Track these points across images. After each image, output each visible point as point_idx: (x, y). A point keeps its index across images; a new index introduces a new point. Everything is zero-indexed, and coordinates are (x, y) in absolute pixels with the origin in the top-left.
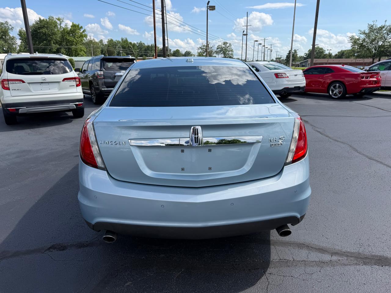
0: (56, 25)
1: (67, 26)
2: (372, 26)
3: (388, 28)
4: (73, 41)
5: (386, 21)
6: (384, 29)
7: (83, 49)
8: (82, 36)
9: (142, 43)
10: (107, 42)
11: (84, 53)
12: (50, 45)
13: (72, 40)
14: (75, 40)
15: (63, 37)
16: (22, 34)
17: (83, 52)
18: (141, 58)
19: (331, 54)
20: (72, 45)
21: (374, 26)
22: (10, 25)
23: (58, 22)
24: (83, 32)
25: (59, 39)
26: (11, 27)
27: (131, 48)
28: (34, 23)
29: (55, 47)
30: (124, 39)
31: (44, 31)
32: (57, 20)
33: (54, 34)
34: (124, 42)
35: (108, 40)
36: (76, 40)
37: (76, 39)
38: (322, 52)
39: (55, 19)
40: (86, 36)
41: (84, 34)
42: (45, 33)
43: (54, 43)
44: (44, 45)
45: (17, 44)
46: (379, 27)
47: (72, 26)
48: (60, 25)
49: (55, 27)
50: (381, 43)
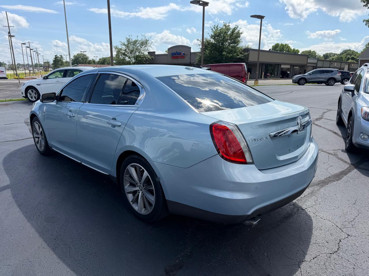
2: (129, 39)
3: (140, 42)
5: (137, 36)
6: (137, 43)
19: (95, 60)
21: (130, 39)
38: (87, 58)
46: (133, 40)
50: (138, 53)
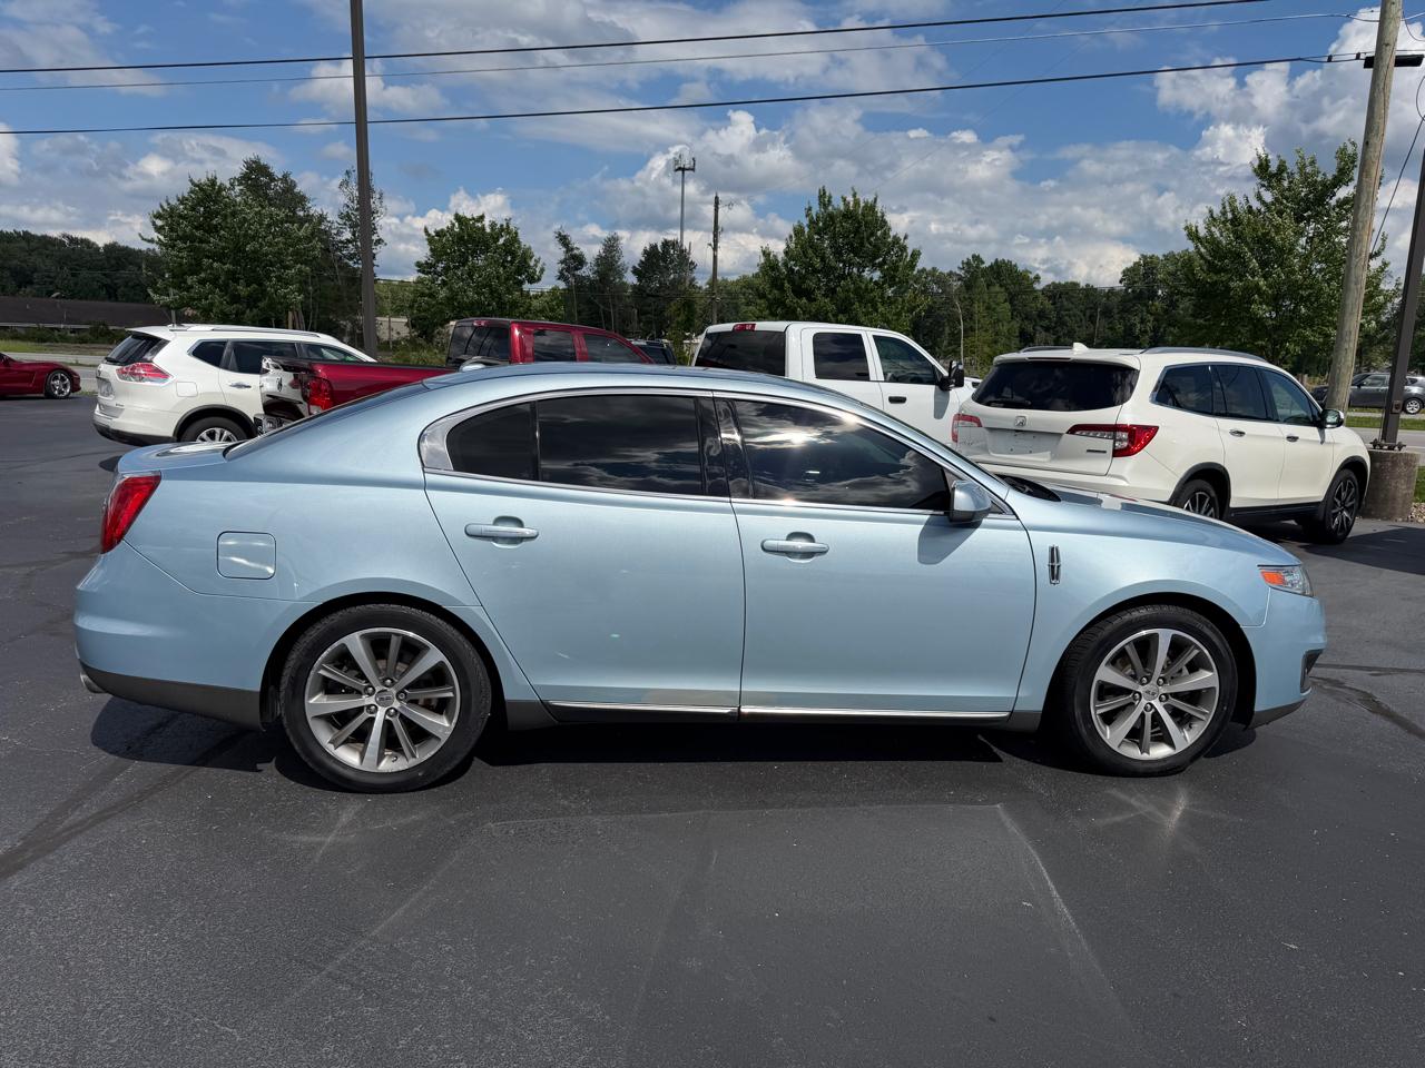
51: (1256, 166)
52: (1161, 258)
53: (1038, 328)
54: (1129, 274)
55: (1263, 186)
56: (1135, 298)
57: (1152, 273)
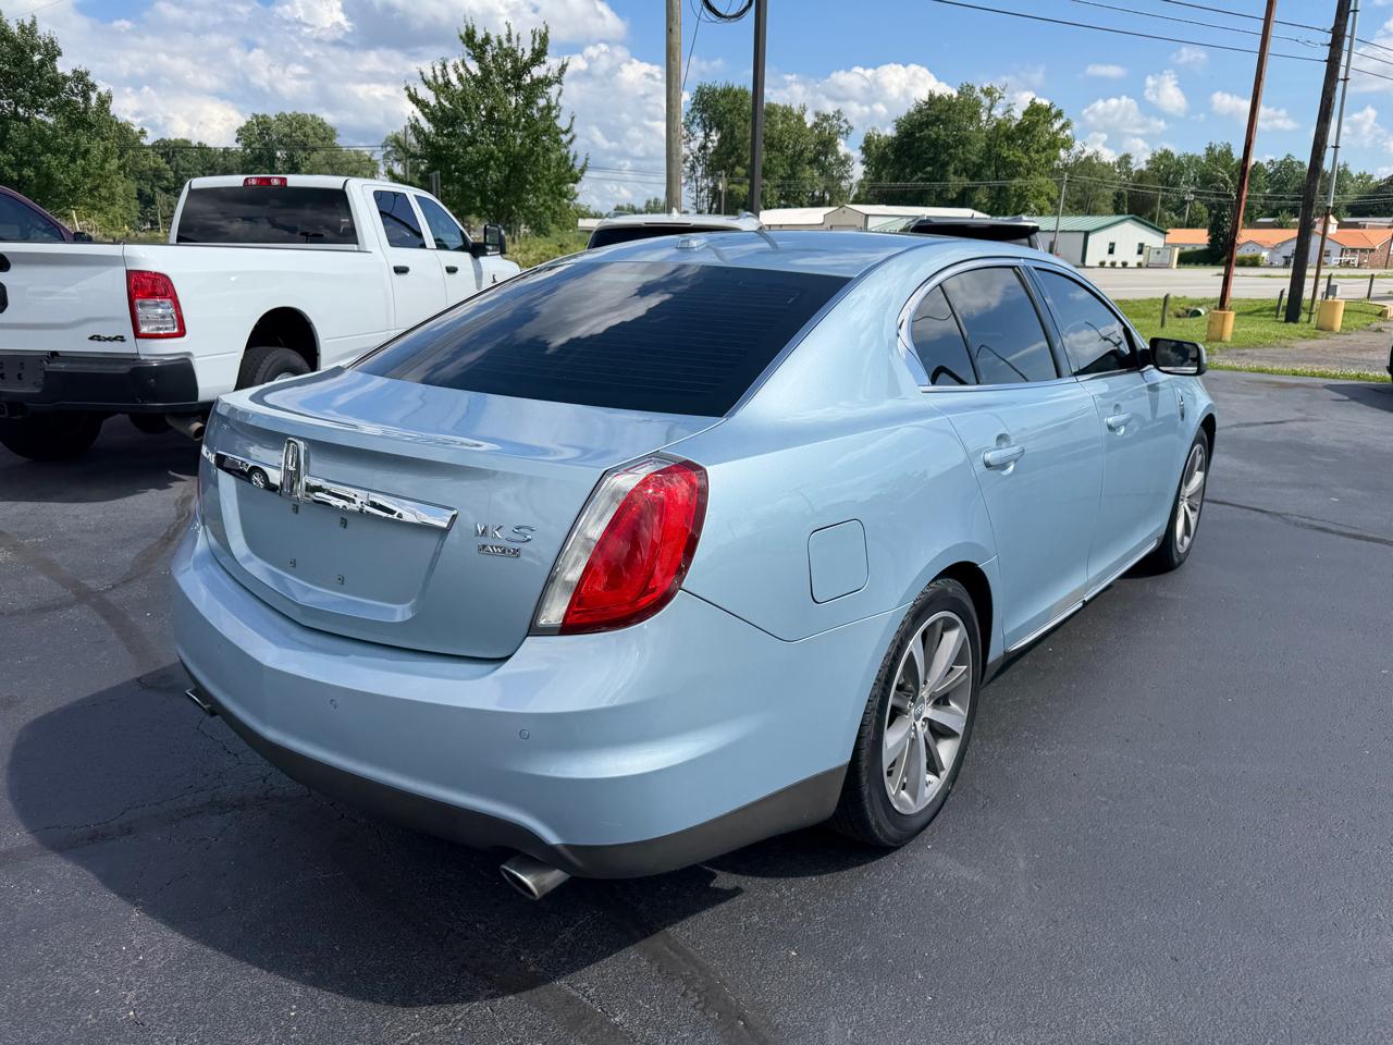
0: (976, 113)
1: (1012, 113)
4: (1020, 165)
7: (1046, 189)
8: (1054, 144)
9: (1292, 163)
10: (1148, 162)
11: (1047, 203)
12: (944, 178)
13: (1016, 160)
14: (1026, 161)
15: (990, 150)
16: (873, 147)
17: (1043, 201)
18: (1271, 220)
20: (1012, 176)
22: (845, 121)
23: (986, 102)
24: (1063, 127)
25: (974, 158)
26: (845, 126)
27: (1226, 183)
28: (912, 110)
29: (956, 183)
30: (1218, 149)
31: (936, 133)
32: (982, 96)
33: (963, 142)
34: (1216, 160)
35: (1154, 154)
36: (1030, 158)
37: (1032, 155)
39: (977, 92)
40: (1067, 144)
41: (1062, 136)
42: (936, 140)
43: (955, 173)
44: (922, 179)
45: (851, 177)
47: (1028, 111)
48: (990, 110)
49: (971, 118)
51: (463, 34)
52: (273, 118)
53: (157, 189)
54: (243, 133)
55: (469, 54)
56: (255, 159)
57: (267, 134)
